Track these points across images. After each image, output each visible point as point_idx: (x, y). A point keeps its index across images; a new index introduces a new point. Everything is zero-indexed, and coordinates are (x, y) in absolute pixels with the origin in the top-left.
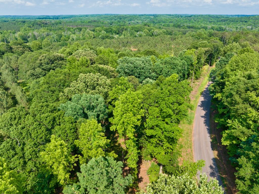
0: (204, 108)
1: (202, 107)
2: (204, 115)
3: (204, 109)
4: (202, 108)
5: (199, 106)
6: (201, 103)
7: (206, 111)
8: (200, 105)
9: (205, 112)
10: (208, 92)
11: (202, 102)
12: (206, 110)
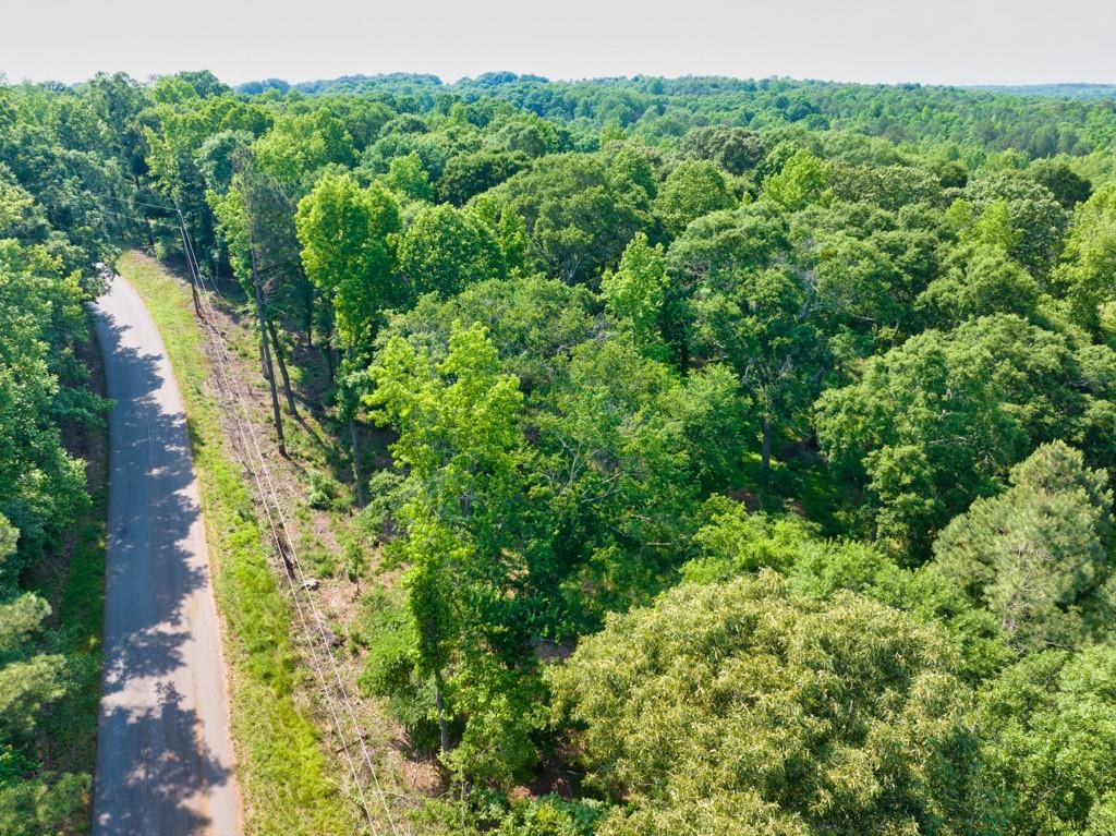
0: (135, 357)
1: (145, 358)
2: (122, 334)
3: (132, 351)
4: (140, 354)
5: (158, 358)
6: (157, 374)
7: (119, 350)
8: (158, 364)
9: (124, 346)
10: (155, 472)
11: (158, 383)
12: (122, 354)
